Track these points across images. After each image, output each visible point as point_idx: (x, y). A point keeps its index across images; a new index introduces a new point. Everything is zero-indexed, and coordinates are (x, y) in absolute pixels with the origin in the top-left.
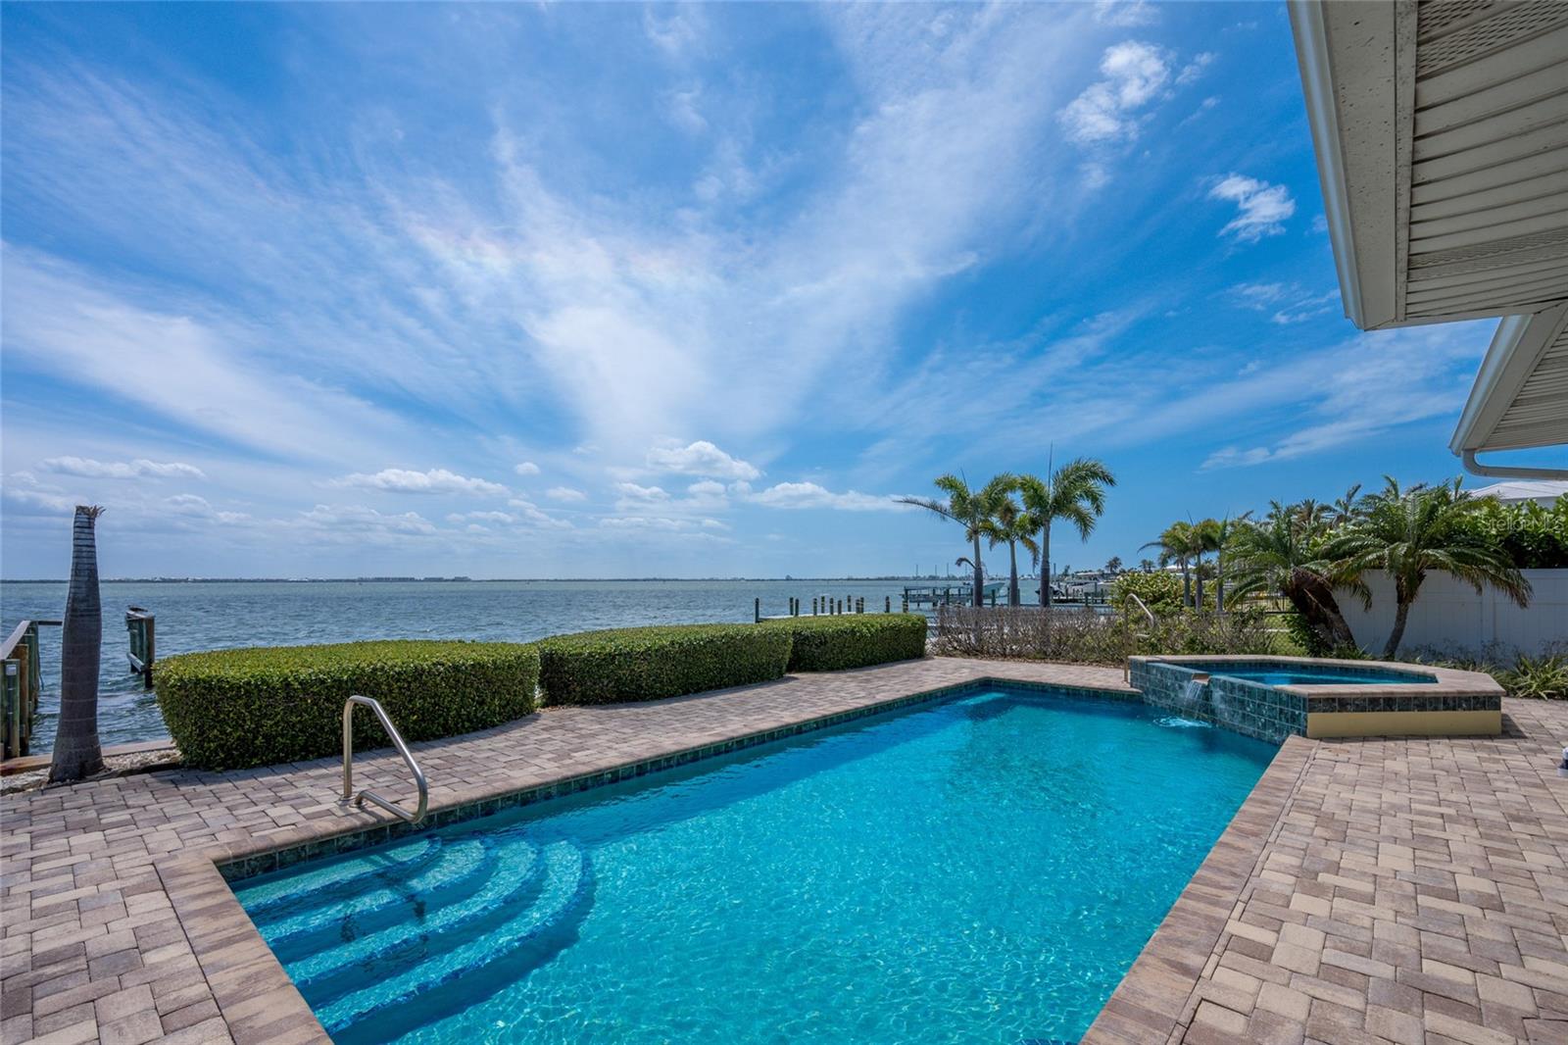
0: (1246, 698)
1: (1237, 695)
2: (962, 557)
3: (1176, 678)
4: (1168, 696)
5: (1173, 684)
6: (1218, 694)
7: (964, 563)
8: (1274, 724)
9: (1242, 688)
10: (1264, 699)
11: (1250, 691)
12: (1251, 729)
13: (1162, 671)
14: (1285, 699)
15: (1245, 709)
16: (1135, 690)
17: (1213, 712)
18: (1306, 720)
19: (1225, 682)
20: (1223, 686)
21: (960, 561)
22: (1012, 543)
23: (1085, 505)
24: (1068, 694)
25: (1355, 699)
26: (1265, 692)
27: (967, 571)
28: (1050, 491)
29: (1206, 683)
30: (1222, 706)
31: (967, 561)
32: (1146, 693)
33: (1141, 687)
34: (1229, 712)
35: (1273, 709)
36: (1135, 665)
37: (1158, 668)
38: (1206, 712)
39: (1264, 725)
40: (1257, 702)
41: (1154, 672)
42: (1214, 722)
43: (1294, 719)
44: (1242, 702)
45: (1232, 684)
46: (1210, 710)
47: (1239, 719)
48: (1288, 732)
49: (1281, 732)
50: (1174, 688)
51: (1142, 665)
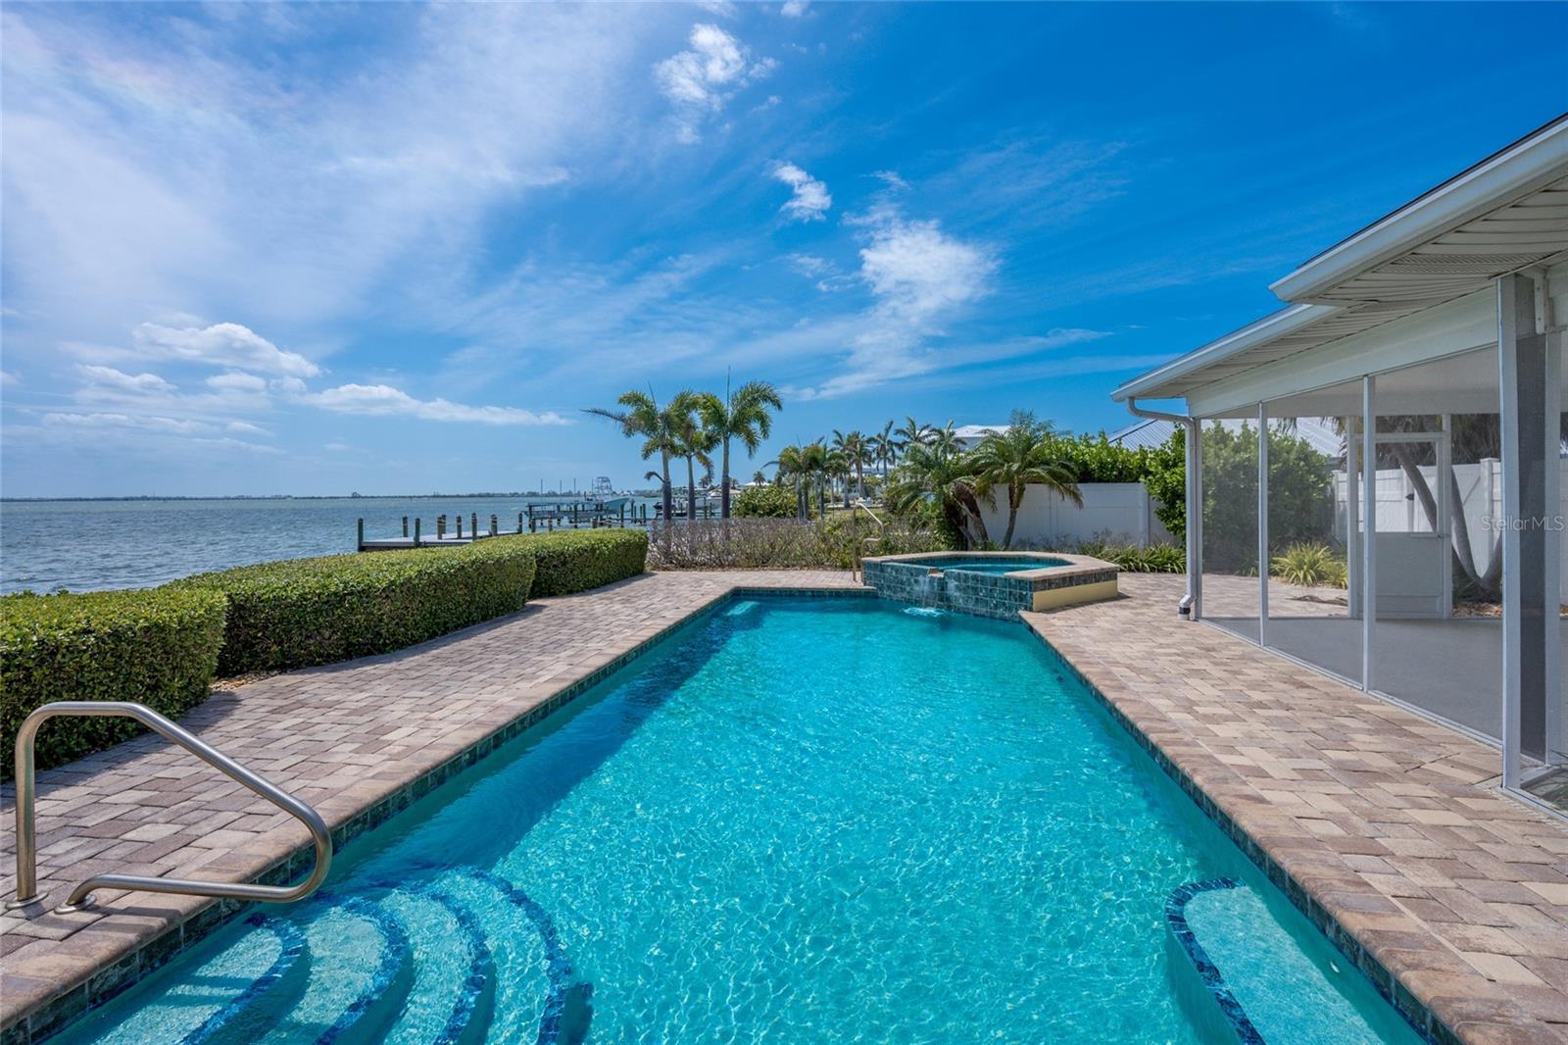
0: (979, 586)
1: (971, 584)
2: (652, 471)
3: (912, 574)
4: (903, 590)
5: (908, 579)
6: (952, 584)
7: (654, 477)
8: (1004, 604)
9: (975, 578)
10: (996, 584)
11: (983, 580)
12: (985, 610)
13: (897, 570)
14: (1014, 583)
15: (978, 594)
16: (867, 587)
17: (948, 599)
18: (1032, 598)
19: (959, 574)
20: (958, 578)
21: (649, 475)
22: (689, 458)
23: (755, 426)
24: (813, 596)
25: (1056, 579)
26: (996, 579)
27: (656, 485)
28: (730, 411)
29: (941, 575)
30: (957, 594)
31: (657, 475)
32: (881, 589)
33: (875, 585)
34: (963, 598)
35: (1003, 592)
36: (869, 565)
37: (893, 567)
38: (942, 600)
39: (996, 606)
40: (989, 588)
41: (889, 570)
42: (949, 607)
43: (1022, 598)
44: (975, 590)
45: (965, 575)
46: (941, 597)
47: (973, 603)
48: (1017, 610)
49: (1009, 609)
50: (910, 583)
51: (876, 565)
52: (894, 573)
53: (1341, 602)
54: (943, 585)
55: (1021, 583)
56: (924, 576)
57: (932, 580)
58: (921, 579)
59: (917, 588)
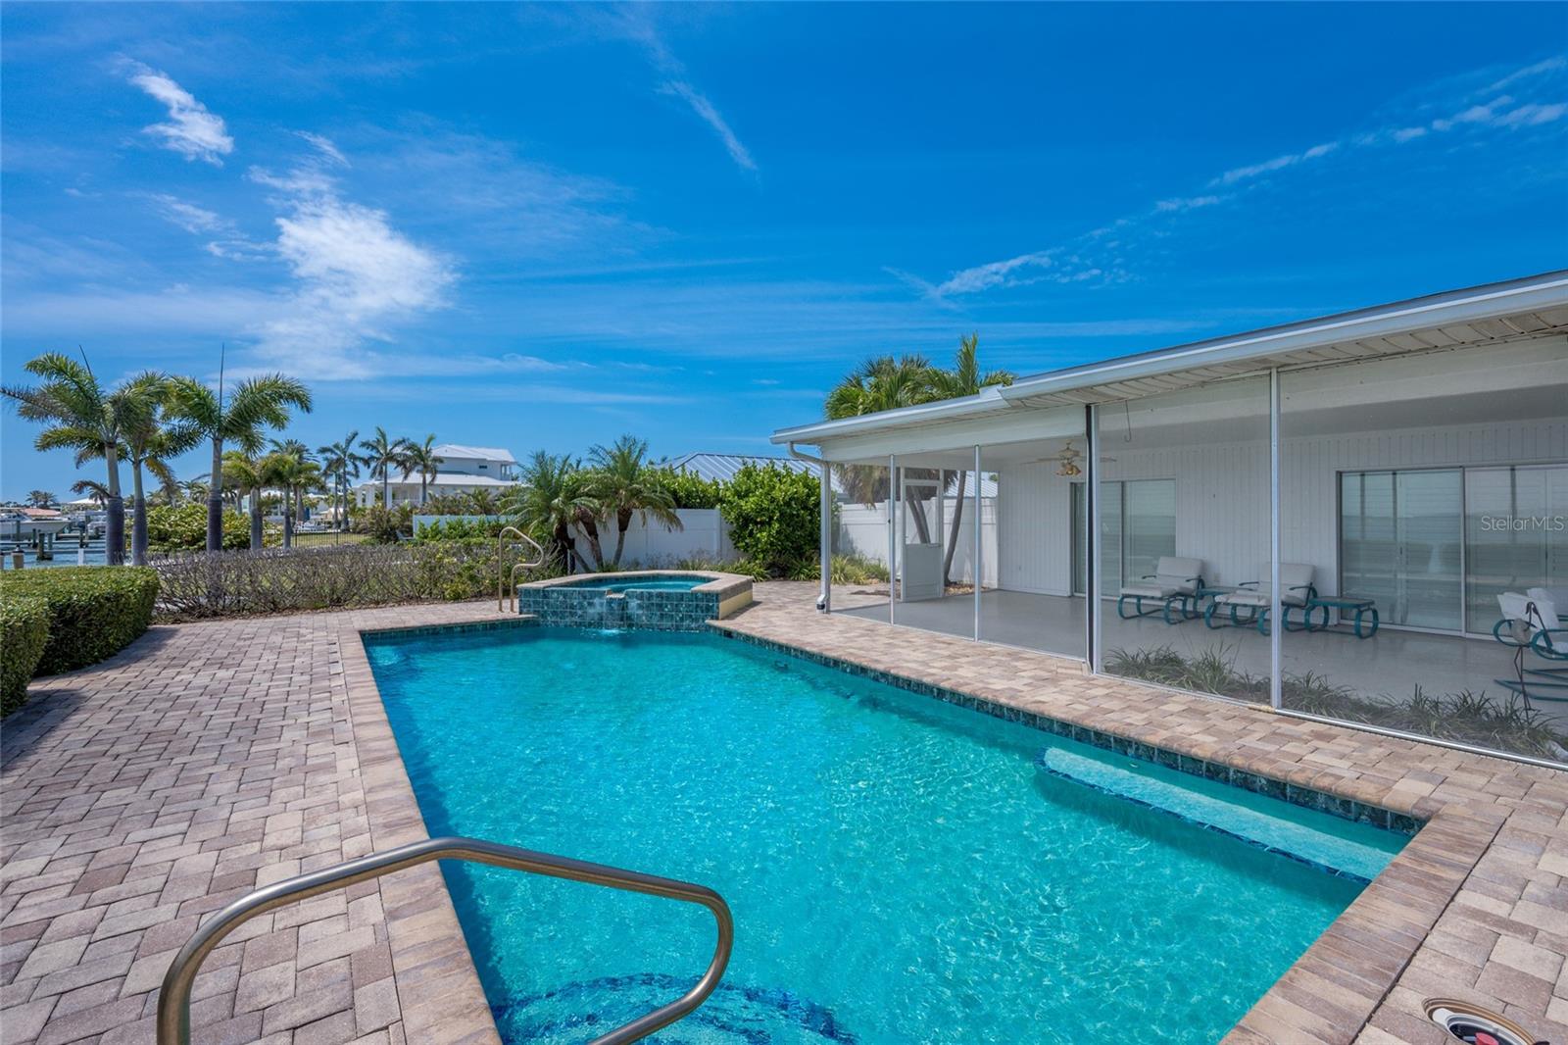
0: (664, 602)
1: (655, 601)
2: (89, 480)
3: (585, 598)
4: (572, 614)
5: (579, 603)
6: (634, 603)
8: (691, 616)
9: (660, 595)
10: (682, 599)
11: (668, 596)
12: (670, 623)
13: (566, 594)
14: (701, 594)
15: (663, 610)
16: (530, 616)
17: (629, 618)
18: (718, 608)
19: (642, 593)
20: (641, 596)
21: (85, 485)
24: (463, 631)
26: (682, 594)
28: (226, 410)
29: (622, 596)
30: (640, 612)
31: (96, 486)
32: (544, 616)
33: (537, 612)
34: (647, 616)
35: (690, 605)
36: (527, 592)
37: (559, 592)
38: (622, 620)
39: (682, 619)
40: (675, 603)
41: (555, 595)
42: (630, 626)
43: (708, 609)
44: (660, 606)
45: (649, 593)
46: (626, 619)
47: (657, 618)
48: (703, 620)
49: (696, 620)
50: (582, 607)
51: (537, 591)
52: (561, 598)
54: (623, 605)
55: (708, 596)
56: (600, 597)
57: (610, 602)
58: (596, 601)
59: (591, 611)
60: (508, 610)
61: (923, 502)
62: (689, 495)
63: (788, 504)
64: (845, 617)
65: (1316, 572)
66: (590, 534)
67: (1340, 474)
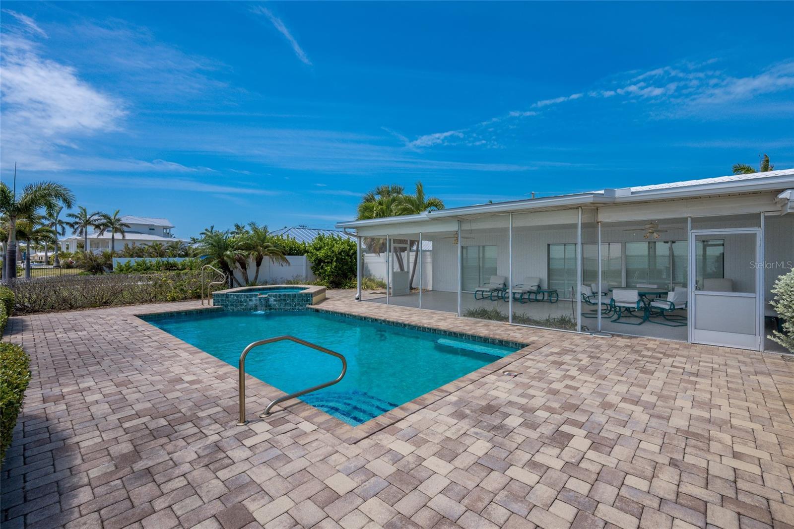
0: (287, 298)
1: (282, 298)
3: (247, 297)
4: (241, 305)
6: (272, 299)
8: (299, 304)
9: (285, 295)
10: (295, 297)
11: (289, 296)
12: (289, 307)
13: (238, 296)
14: (304, 295)
15: (286, 302)
16: (217, 306)
17: (270, 306)
18: (312, 300)
19: (276, 294)
20: (275, 296)
24: (186, 314)
26: (295, 294)
29: (266, 296)
30: (275, 303)
32: (226, 306)
33: (223, 305)
34: (278, 305)
35: (299, 299)
36: (218, 295)
38: (266, 307)
39: (295, 305)
40: (292, 298)
41: (232, 296)
42: (270, 309)
43: (308, 300)
44: (285, 300)
45: (280, 294)
46: (268, 306)
47: (283, 305)
48: (305, 305)
49: (302, 306)
50: (246, 301)
51: (223, 295)
52: (235, 298)
53: (385, 293)
54: (267, 300)
55: (307, 295)
56: (255, 297)
57: (260, 299)
58: (254, 299)
59: (251, 303)
60: (208, 304)
61: (402, 253)
62: (291, 249)
63: (340, 254)
64: (368, 303)
65: (541, 280)
66: (242, 268)
67: (549, 245)
